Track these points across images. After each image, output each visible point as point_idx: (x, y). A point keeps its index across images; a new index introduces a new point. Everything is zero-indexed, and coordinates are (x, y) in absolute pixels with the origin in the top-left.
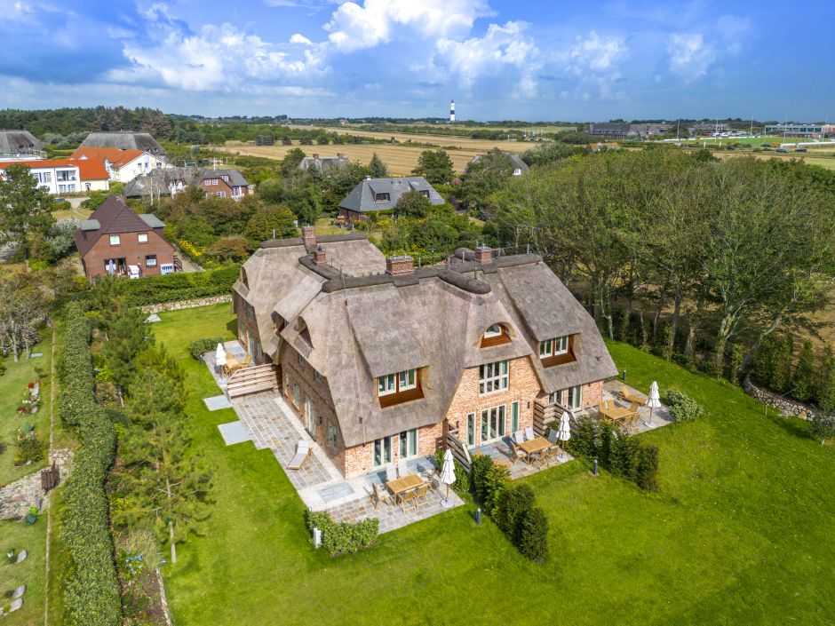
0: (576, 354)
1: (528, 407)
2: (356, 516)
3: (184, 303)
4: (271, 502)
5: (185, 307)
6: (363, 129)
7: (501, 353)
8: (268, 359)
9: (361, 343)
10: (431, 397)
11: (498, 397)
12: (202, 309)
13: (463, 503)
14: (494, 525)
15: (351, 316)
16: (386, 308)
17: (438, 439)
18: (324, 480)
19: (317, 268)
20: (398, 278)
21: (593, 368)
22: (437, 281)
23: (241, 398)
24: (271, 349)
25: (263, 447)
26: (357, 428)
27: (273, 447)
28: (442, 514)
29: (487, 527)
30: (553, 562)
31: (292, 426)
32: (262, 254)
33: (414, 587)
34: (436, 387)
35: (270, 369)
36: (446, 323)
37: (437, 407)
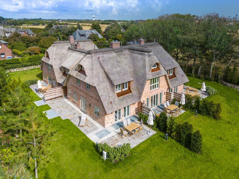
0: (176, 75)
1: (165, 94)
2: (115, 143)
3: (18, 69)
4: (76, 141)
5: (18, 70)
6: (67, 22)
7: (158, 74)
8: (59, 85)
9: (107, 72)
10: (134, 92)
11: (156, 91)
12: (25, 71)
13: (156, 132)
14: (173, 140)
15: (101, 63)
16: (113, 60)
17: (136, 109)
18: (96, 129)
19: (77, 50)
20: (115, 49)
21: (182, 79)
22: (128, 51)
23: (50, 100)
24: (61, 81)
25: (65, 119)
26: (110, 106)
27: (69, 118)
28: (150, 138)
29: (171, 141)
30: (204, 152)
31: (74, 109)
32: (54, 46)
33: (155, 173)
34: (135, 88)
35: (61, 88)
36: (135, 65)
37: (137, 96)
